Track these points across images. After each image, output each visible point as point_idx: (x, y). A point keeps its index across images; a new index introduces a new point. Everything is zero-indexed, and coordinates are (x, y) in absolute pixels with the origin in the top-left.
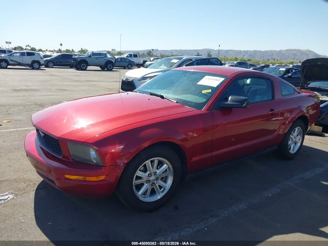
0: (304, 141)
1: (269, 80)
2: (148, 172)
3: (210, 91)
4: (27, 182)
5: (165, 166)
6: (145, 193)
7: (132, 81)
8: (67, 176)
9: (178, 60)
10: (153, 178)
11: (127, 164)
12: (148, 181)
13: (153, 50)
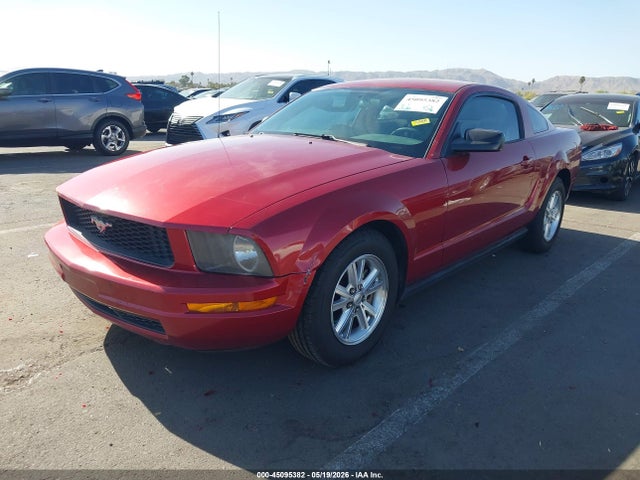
0: (563, 222)
1: (512, 101)
2: (350, 286)
3: (427, 121)
4: (56, 339)
5: (374, 272)
6: (344, 330)
7: (193, 124)
8: (192, 306)
9: (283, 83)
10: (357, 297)
11: (319, 270)
12: (350, 304)
13: (192, 74)
